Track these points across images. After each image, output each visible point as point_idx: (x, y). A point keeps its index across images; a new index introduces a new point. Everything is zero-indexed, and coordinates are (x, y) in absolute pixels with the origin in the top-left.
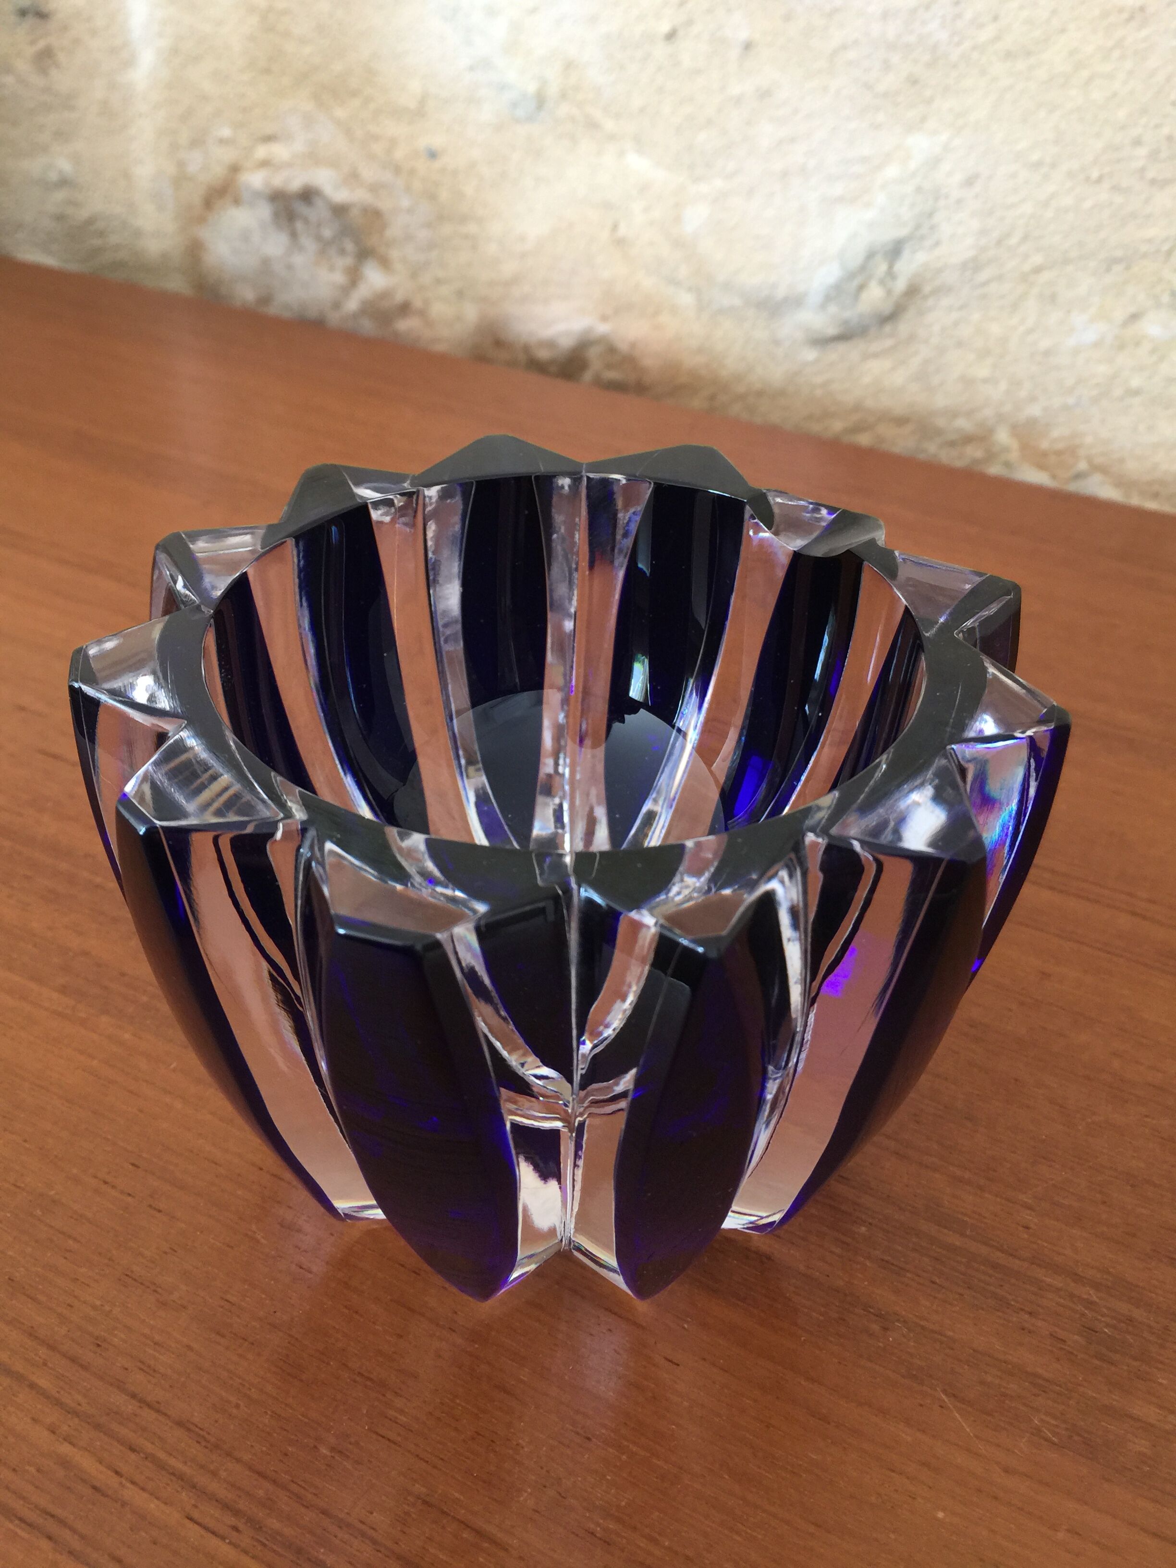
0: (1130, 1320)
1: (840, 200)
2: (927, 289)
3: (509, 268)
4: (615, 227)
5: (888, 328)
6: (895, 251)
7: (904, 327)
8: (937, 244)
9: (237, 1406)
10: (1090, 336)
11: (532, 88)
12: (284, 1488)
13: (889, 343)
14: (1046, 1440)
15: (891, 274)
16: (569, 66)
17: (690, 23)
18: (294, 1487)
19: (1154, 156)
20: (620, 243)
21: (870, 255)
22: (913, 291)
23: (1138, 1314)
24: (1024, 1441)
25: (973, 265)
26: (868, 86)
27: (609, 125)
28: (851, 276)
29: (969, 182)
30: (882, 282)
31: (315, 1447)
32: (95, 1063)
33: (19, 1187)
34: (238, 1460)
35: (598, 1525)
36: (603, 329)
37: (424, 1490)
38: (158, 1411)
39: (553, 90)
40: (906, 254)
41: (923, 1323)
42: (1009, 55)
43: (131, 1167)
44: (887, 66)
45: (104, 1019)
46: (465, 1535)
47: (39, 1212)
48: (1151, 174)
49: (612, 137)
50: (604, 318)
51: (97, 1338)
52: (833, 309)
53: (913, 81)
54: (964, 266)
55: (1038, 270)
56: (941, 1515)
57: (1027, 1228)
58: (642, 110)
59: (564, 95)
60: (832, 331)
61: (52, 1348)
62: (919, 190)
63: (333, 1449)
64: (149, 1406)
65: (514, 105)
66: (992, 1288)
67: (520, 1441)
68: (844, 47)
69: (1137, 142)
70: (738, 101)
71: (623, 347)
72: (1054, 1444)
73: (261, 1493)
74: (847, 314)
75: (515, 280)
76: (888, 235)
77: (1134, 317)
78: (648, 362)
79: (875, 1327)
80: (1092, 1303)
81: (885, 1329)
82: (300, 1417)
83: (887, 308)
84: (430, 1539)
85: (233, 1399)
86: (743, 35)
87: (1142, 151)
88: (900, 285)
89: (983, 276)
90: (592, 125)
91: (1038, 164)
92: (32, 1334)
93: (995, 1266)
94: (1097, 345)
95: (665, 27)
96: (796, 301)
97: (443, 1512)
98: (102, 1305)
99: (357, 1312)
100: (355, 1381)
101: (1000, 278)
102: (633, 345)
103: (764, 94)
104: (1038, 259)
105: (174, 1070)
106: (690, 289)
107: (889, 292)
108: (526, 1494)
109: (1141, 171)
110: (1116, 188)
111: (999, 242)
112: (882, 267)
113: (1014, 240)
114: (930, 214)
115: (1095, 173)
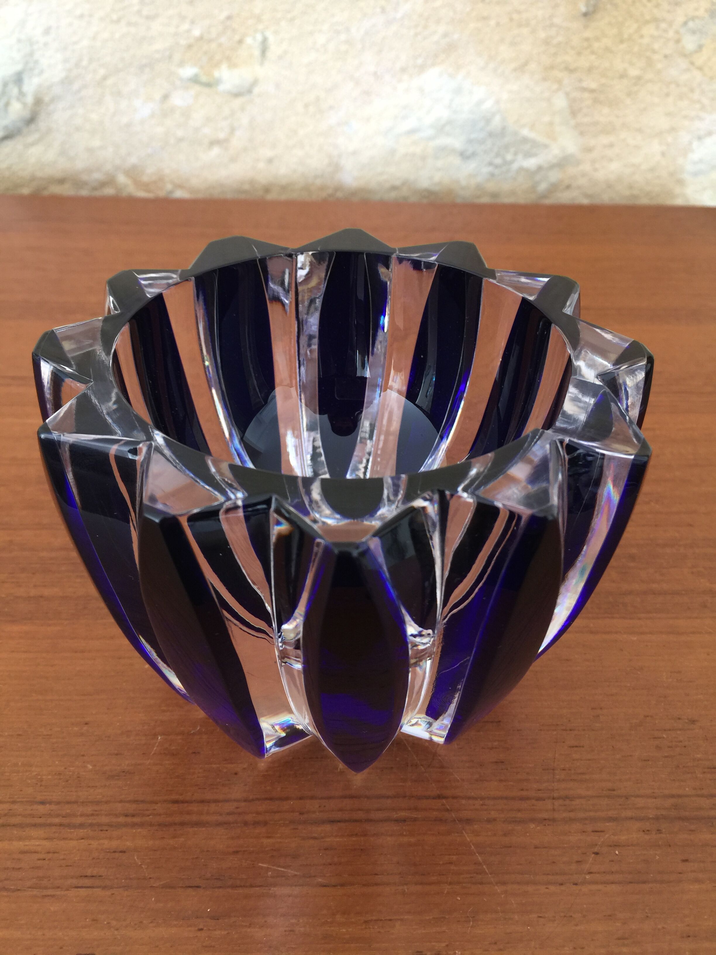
2: (47, 99)
5: (33, 127)
6: (18, 79)
7: (42, 125)
8: (42, 72)
10: (147, 111)
13: (36, 136)
15: (22, 94)
21: (5, 84)
22: (38, 102)
25: (67, 81)
29: (47, 31)
30: (18, 99)
40: (26, 81)
48: (145, 12)
54: (62, 82)
55: (105, 78)
62: (19, 41)
76: (12, 70)
77: (166, 97)
83: (27, 114)
88: (30, 100)
89: (76, 86)
91: (81, 16)
94: (152, 116)
101: (86, 86)
104: (102, 72)
107: (25, 104)
109: (139, 12)
110: (129, 24)
111: (77, 65)
112: (15, 91)
113: (85, 63)
114: (31, 54)
115: (115, 17)
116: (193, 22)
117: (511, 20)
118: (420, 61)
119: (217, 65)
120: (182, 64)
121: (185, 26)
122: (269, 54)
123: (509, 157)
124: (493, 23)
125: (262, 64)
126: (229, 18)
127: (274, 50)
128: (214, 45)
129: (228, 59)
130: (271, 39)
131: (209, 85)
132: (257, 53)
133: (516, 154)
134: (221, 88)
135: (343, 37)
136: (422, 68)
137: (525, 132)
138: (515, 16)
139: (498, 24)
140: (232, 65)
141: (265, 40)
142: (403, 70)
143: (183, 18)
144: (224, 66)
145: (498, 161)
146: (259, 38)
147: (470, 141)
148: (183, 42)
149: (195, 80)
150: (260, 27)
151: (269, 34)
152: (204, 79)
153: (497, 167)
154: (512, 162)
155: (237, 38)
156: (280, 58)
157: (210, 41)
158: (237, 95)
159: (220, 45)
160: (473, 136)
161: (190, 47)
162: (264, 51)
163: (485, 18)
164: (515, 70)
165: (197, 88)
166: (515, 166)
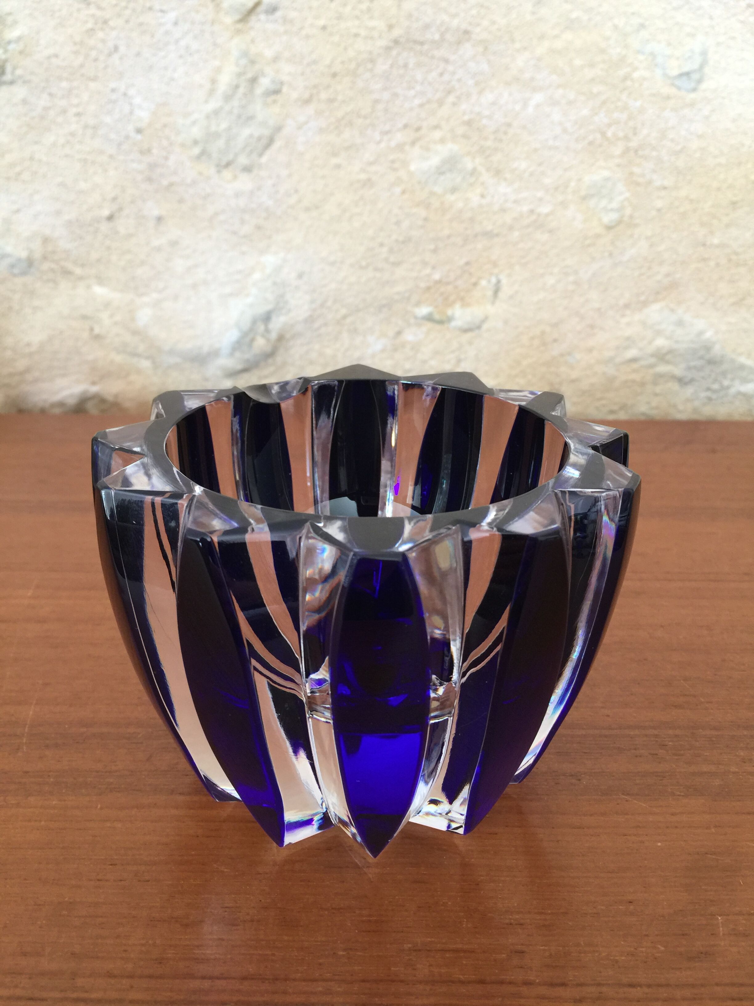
0: (676, 736)
1: (231, 295)
2: (288, 336)
3: (21, 364)
4: (92, 329)
5: (270, 361)
6: (267, 318)
7: (279, 359)
8: (289, 311)
9: (273, 955)
10: (378, 347)
11: (24, 254)
12: (331, 980)
13: (272, 369)
14: (679, 795)
15: (267, 331)
16: (46, 240)
17: (120, 209)
18: (337, 977)
19: (391, 251)
20: (98, 337)
21: (254, 322)
22: (281, 338)
23: (678, 732)
24: (670, 800)
25: (310, 320)
26: (235, 233)
27: (78, 271)
28: (245, 335)
29: (300, 276)
30: (263, 336)
31: (334, 953)
32: (43, 823)
33: (40, 905)
34: (294, 980)
35: (511, 919)
36: (94, 389)
37: (410, 946)
38: (225, 978)
39: (37, 255)
40: (274, 319)
41: (593, 771)
42: (307, 209)
43: (111, 866)
44: (243, 222)
45: (32, 799)
46: (447, 955)
47: (65, 912)
48: (392, 259)
49: (81, 278)
50: (94, 383)
51: (156, 960)
52: (238, 354)
53: (258, 228)
54: (306, 321)
55: (345, 317)
56: (659, 844)
57: (609, 716)
58: (99, 261)
59: (45, 258)
60: (239, 367)
61: (131, 977)
62: (275, 284)
63: (345, 950)
64: (218, 978)
65: (12, 266)
66: (612, 745)
67: (444, 901)
68: (216, 214)
69: (382, 245)
70: (159, 249)
71: (110, 398)
72: (683, 796)
73: (320, 989)
74: (247, 356)
75: (28, 370)
76: (263, 309)
77: (399, 333)
78: (127, 405)
79: (574, 781)
80: (657, 735)
81: (579, 780)
82: (315, 943)
83: (268, 349)
84: (431, 965)
85: (269, 952)
86: (156, 212)
87: (385, 249)
88: (274, 336)
89: (316, 325)
90: (67, 273)
91: (333, 264)
92: (110, 975)
93: (606, 736)
94: (383, 351)
95: (106, 212)
96: (215, 353)
97: (429, 951)
98: (147, 942)
99: (309, 881)
100: (334, 913)
101: (326, 324)
102: (116, 396)
103: (174, 244)
104: (344, 311)
105: (101, 808)
106: (147, 358)
107: (268, 340)
108: (465, 923)
109: (386, 260)
110: (376, 269)
111: (322, 305)
112: (261, 328)
113: (329, 303)
114: (282, 296)
115: (364, 263)
116: (434, 268)
117: (730, 260)
118: (643, 298)
119: (451, 305)
120: (418, 304)
121: (428, 271)
122: (501, 295)
123: (726, 383)
124: (712, 263)
125: (493, 303)
126: (467, 263)
127: (506, 290)
128: (450, 288)
129: (462, 299)
130: (504, 281)
131: (441, 322)
132: (490, 293)
133: (733, 380)
134: (453, 324)
135: (571, 278)
136: (645, 304)
137: (743, 360)
138: (734, 257)
139: (718, 265)
140: (465, 304)
141: (499, 282)
142: (627, 306)
143: (425, 264)
144: (457, 306)
145: (716, 386)
146: (494, 280)
147: (689, 368)
148: (423, 285)
149: (429, 318)
150: (496, 271)
151: (503, 277)
152: (437, 317)
153: (715, 391)
154: (728, 388)
155: (473, 280)
156: (511, 297)
157: (448, 283)
158: (466, 331)
159: (456, 287)
160: (692, 364)
161: (428, 288)
162: (497, 291)
163: (704, 260)
164: (734, 304)
165: (429, 325)
166: (733, 391)
